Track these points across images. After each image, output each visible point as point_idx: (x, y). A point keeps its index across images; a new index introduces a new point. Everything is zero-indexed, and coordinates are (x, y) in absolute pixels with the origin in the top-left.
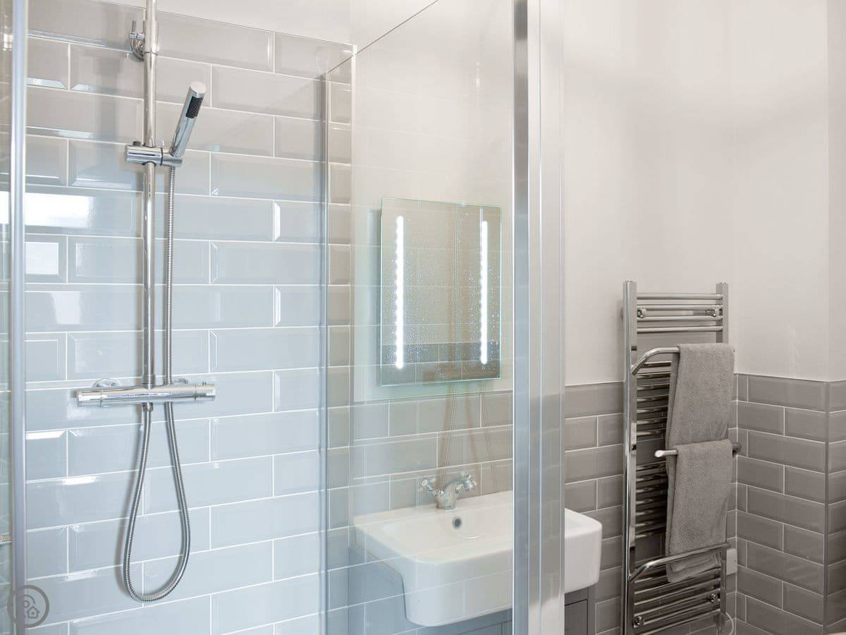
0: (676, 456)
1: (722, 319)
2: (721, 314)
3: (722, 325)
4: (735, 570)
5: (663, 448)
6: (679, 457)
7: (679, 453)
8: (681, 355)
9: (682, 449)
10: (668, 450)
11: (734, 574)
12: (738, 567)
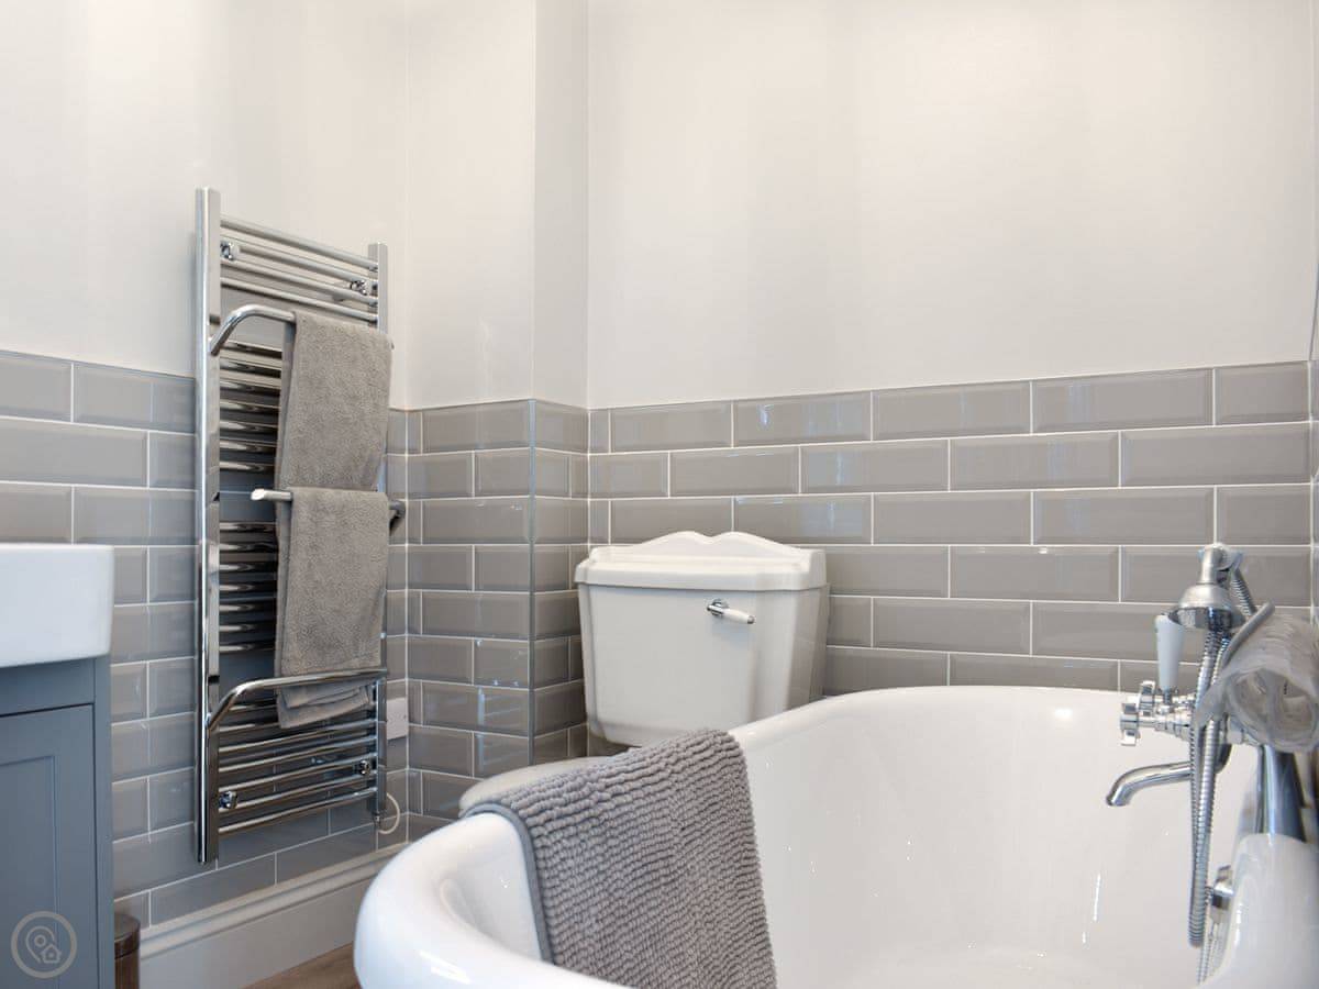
0: (289, 503)
1: (376, 303)
2: (374, 294)
3: (376, 313)
4: (405, 732)
5: (269, 485)
6: (295, 504)
7: (295, 497)
8: (298, 326)
9: (300, 493)
10: (278, 490)
11: (403, 738)
12: (410, 727)
